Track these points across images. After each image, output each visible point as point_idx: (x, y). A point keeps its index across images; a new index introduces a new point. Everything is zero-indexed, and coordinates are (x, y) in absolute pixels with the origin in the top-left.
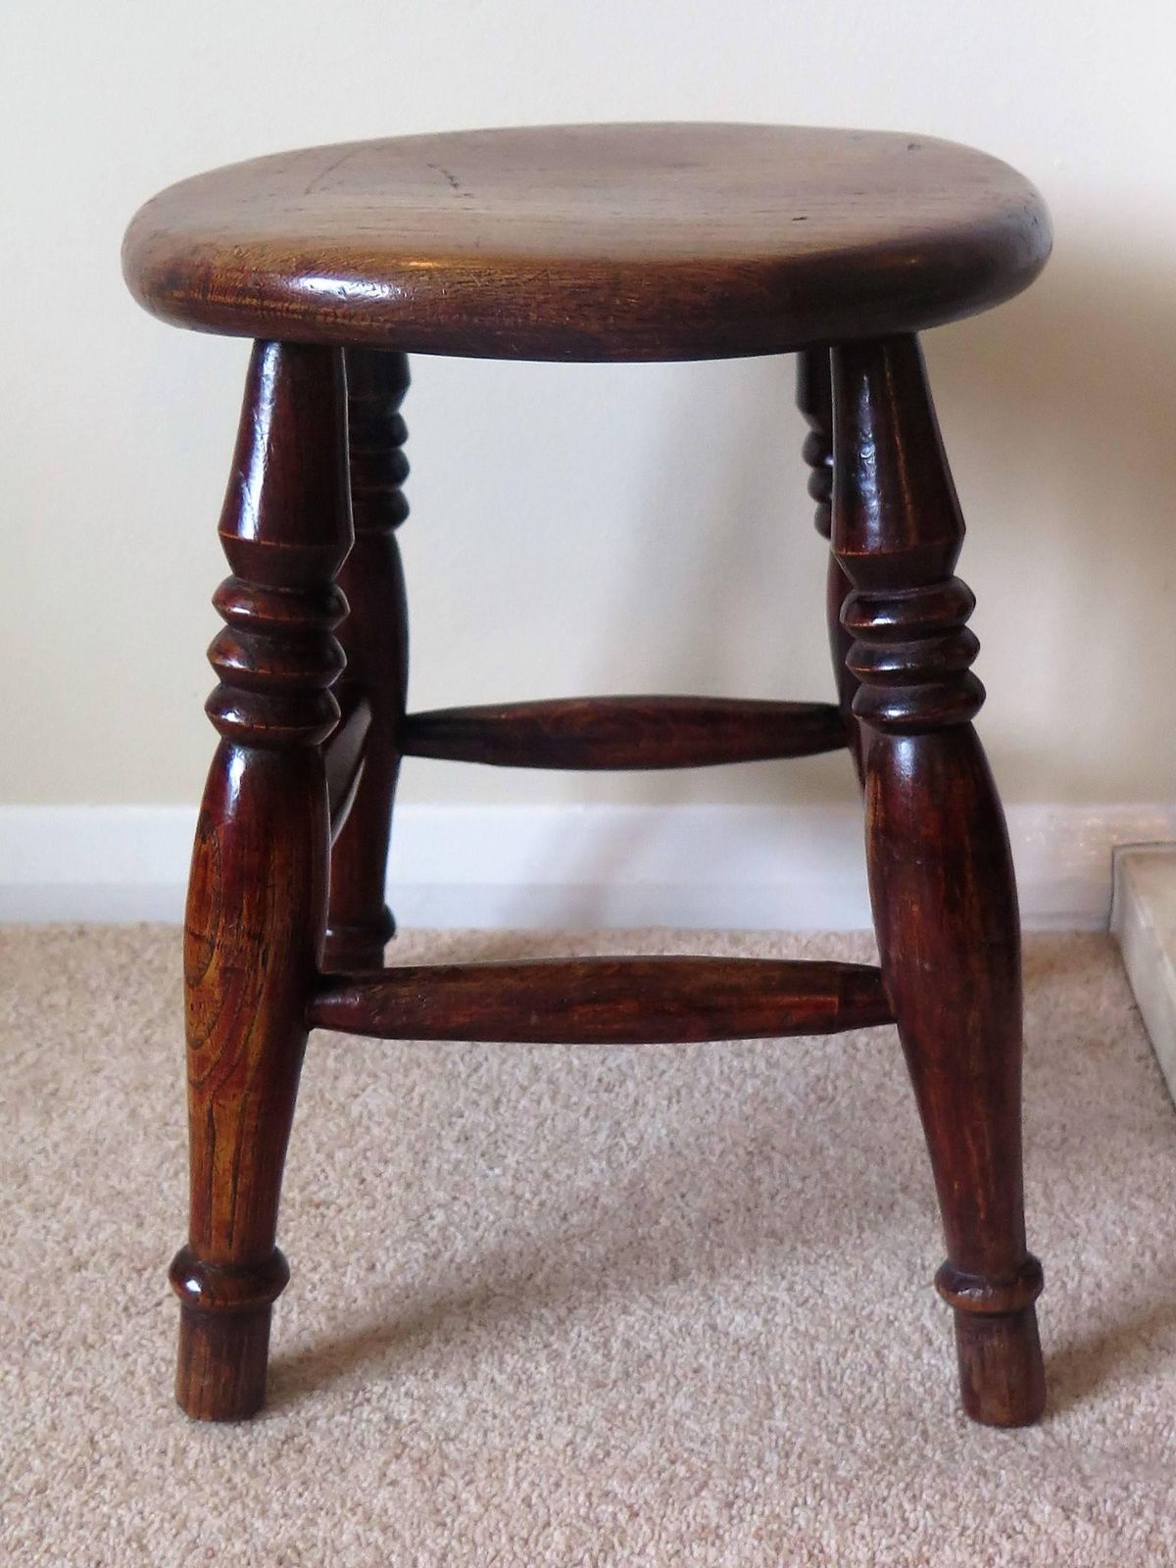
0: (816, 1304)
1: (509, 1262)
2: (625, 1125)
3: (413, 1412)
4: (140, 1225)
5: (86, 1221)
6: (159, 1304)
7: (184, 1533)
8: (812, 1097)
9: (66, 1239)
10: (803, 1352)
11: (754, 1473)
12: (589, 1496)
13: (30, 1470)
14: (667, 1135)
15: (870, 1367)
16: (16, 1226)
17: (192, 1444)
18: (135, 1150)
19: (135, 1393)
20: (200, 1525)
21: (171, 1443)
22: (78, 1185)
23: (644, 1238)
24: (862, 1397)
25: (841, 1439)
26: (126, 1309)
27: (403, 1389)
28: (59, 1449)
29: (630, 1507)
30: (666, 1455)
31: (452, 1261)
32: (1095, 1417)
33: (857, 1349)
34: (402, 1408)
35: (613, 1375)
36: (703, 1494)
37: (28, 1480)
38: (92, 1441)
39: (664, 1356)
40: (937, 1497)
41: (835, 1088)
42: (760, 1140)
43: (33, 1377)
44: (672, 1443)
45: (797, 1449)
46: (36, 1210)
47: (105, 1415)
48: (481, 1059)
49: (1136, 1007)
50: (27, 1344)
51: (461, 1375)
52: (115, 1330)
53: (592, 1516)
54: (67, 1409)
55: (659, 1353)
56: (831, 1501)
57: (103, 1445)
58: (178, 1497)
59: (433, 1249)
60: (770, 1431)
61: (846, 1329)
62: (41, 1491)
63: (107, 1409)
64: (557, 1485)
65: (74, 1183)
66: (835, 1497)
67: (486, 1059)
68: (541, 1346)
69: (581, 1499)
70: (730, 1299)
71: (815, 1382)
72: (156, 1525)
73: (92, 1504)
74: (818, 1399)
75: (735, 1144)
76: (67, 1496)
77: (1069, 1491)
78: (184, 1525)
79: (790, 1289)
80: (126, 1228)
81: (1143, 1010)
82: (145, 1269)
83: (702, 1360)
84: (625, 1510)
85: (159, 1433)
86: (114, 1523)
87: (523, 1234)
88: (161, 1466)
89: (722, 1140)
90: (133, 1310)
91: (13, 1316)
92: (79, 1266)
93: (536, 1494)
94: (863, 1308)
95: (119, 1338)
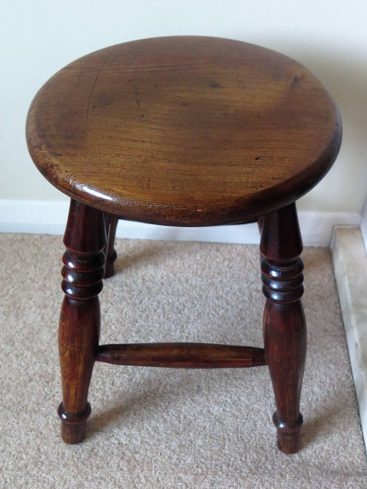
0: (238, 404)
1: (152, 383)
2: (184, 327)
3: (126, 440)
4: (47, 363)
5: (32, 362)
6: (54, 396)
7: (66, 485)
8: (239, 318)
9: (26, 369)
10: (234, 422)
11: (220, 473)
12: (175, 479)
13: (22, 459)
14: (197, 332)
15: (252, 429)
16: (12, 363)
17: (66, 451)
18: (44, 333)
19: (49, 431)
20: (70, 482)
21: (60, 450)
22: (29, 347)
23: (190, 375)
24: (250, 440)
25: (243, 459)
26: (45, 397)
27: (123, 432)
28: (30, 452)
29: (186, 484)
30: (195, 464)
31: (136, 382)
32: (313, 451)
33: (249, 422)
34: (123, 439)
35: (181, 429)
36: (206, 480)
37: (23, 462)
38: (39, 449)
39: (195, 422)
40: (269, 485)
41: (246, 313)
42: (223, 336)
43: (21, 424)
44: (197, 459)
45: (231, 463)
46: (17, 356)
47: (42, 439)
48: (143, 297)
49: (335, 280)
50: (18, 410)
51: (139, 427)
52: (43, 406)
53: (176, 486)
54: (32, 435)
55: (194, 421)
56: (240, 485)
57: (42, 450)
58: (63, 471)
59: (130, 377)
60: (224, 455)
61: (246, 414)
62: (26, 467)
63: (42, 437)
64: (166, 474)
65: (27, 346)
66: (241, 483)
67: (144, 297)
68: (161, 417)
69: (173, 480)
70: (214, 401)
71: (237, 434)
72: (58, 482)
73: (40, 473)
74: (238, 442)
75: (216, 337)
76: (33, 470)
77: (305, 484)
78: (65, 483)
79: (231, 398)
80: (44, 365)
81: (337, 282)
82: (50, 381)
83: (206, 424)
84: (184, 485)
85: (57, 446)
86: (46, 480)
87: (156, 372)
88: (58, 459)
89: (213, 335)
90: (47, 398)
91: (14, 399)
92: (31, 380)
93: (160, 478)
94: (251, 406)
95: (44, 409)
